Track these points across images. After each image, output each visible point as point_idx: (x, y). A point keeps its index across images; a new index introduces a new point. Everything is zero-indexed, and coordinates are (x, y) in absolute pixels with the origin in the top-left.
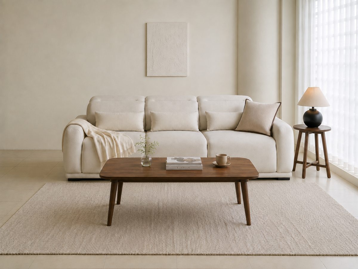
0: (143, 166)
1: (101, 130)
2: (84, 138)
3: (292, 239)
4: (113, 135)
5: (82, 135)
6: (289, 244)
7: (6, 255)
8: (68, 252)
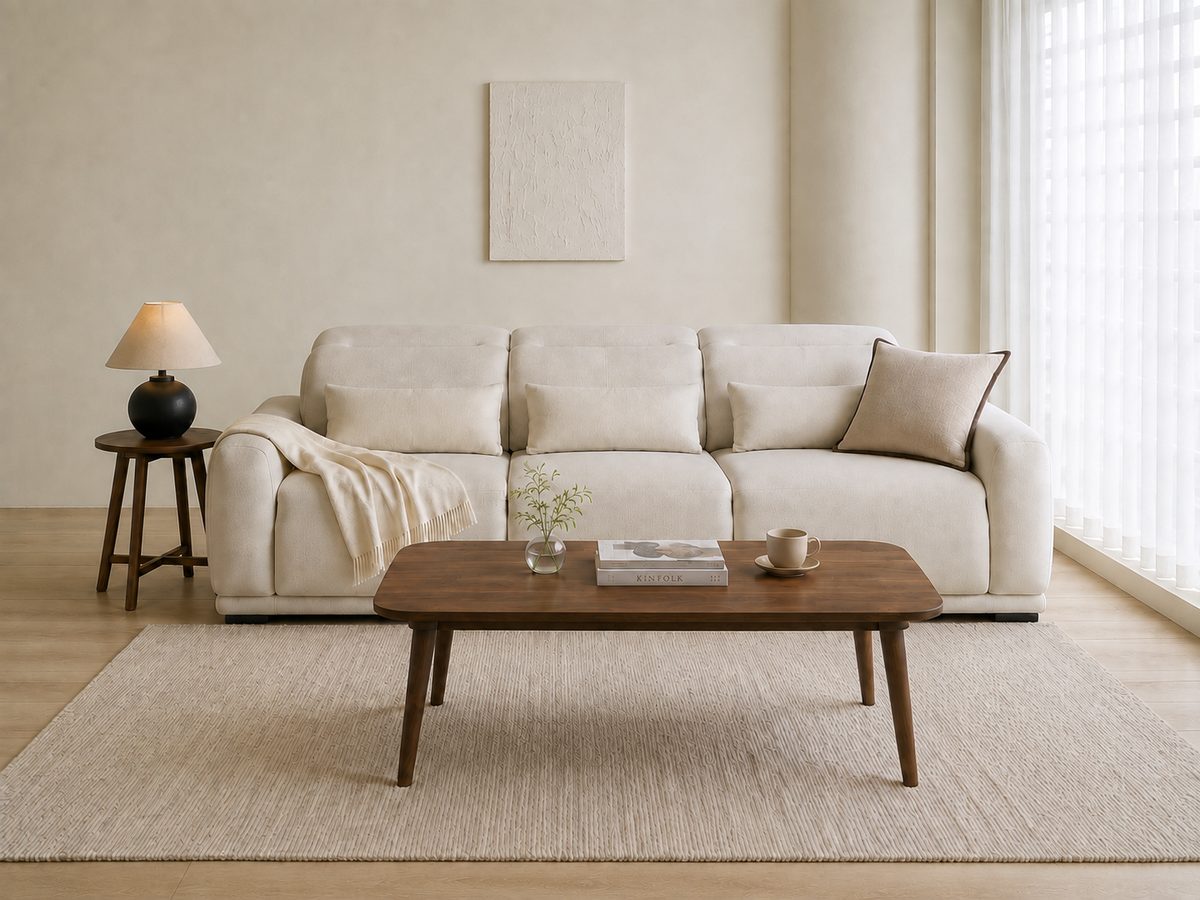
0: (534, 573)
1: (347, 447)
2: (284, 478)
3: (972, 806)
4: (396, 464)
5: (276, 465)
6: (963, 823)
7: (20, 861)
8: (225, 853)
